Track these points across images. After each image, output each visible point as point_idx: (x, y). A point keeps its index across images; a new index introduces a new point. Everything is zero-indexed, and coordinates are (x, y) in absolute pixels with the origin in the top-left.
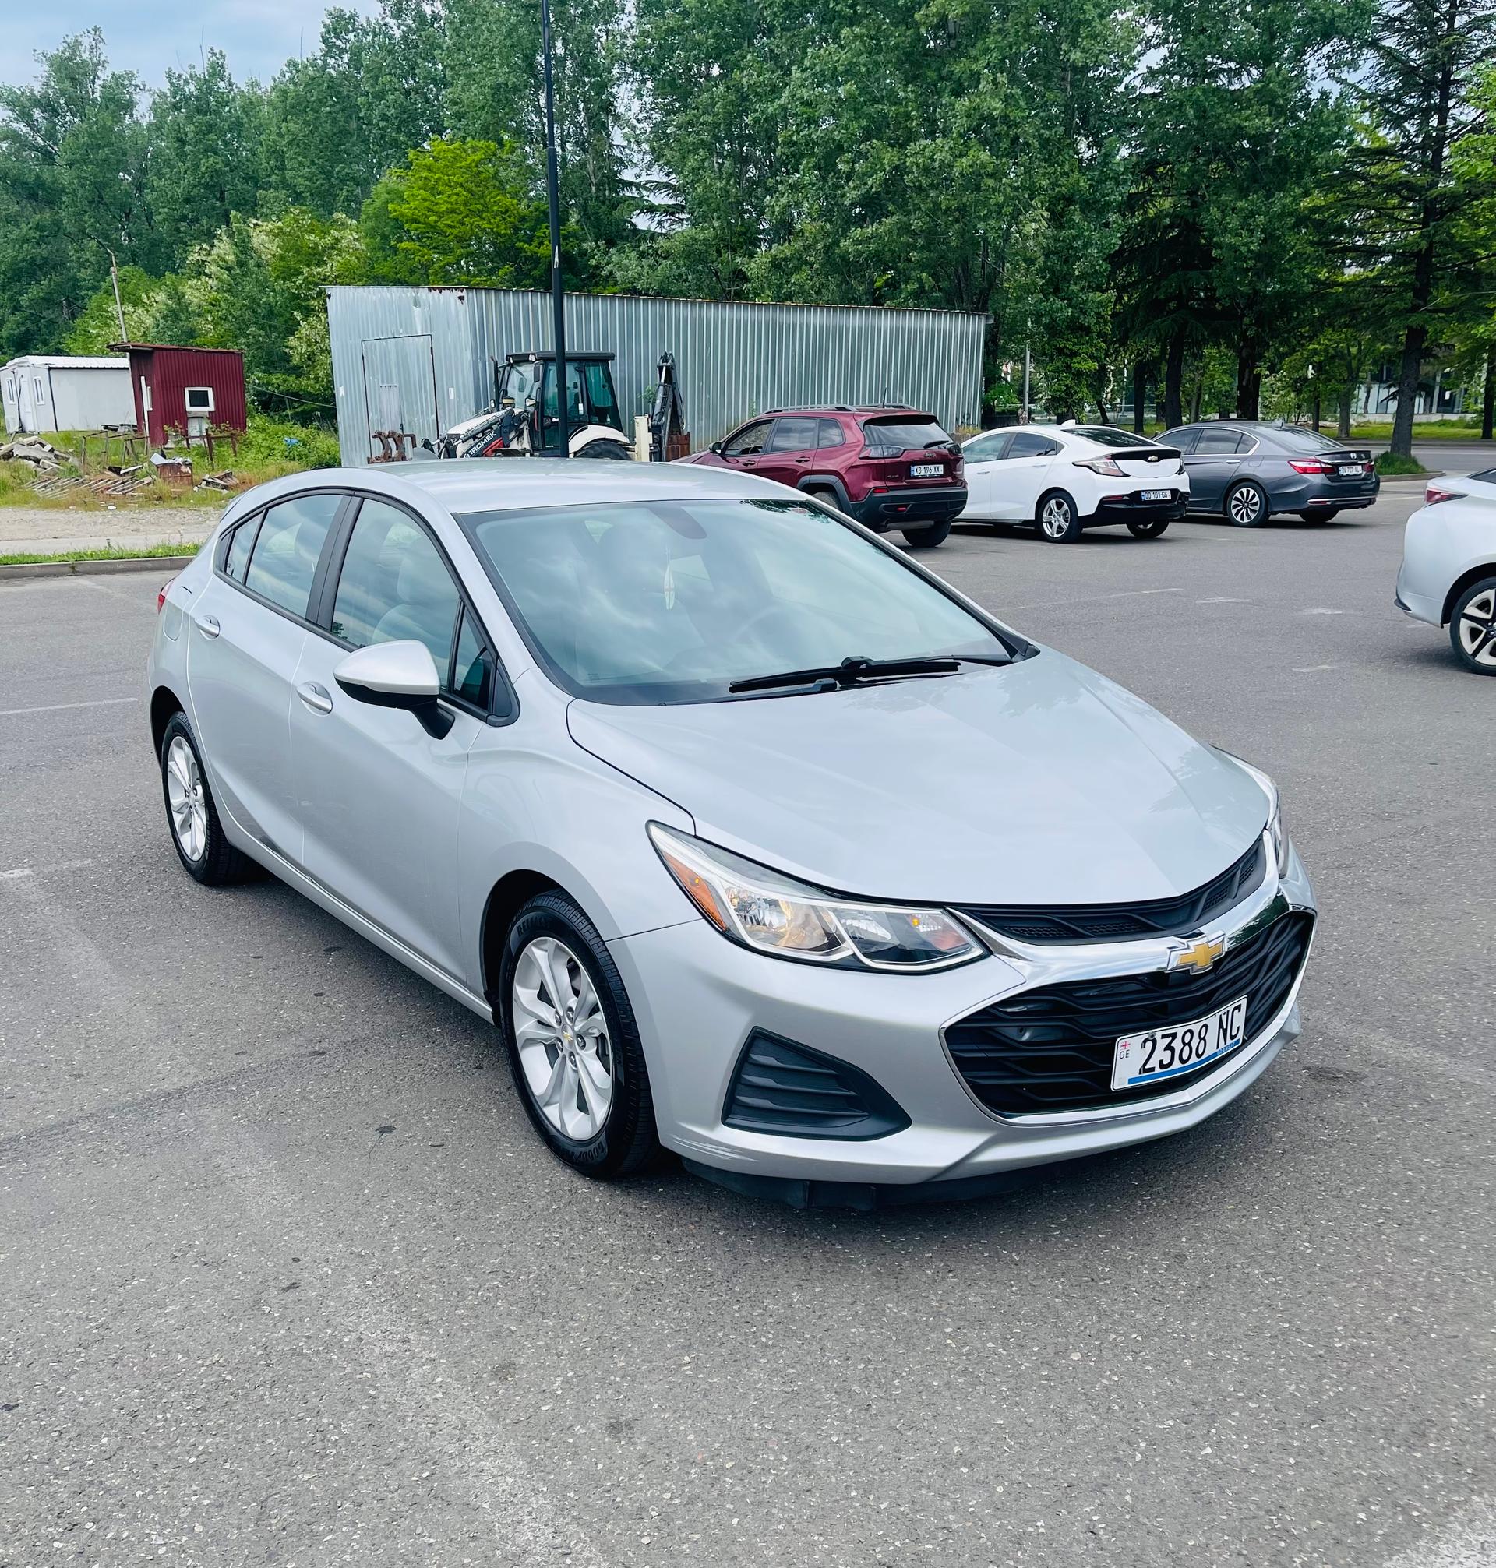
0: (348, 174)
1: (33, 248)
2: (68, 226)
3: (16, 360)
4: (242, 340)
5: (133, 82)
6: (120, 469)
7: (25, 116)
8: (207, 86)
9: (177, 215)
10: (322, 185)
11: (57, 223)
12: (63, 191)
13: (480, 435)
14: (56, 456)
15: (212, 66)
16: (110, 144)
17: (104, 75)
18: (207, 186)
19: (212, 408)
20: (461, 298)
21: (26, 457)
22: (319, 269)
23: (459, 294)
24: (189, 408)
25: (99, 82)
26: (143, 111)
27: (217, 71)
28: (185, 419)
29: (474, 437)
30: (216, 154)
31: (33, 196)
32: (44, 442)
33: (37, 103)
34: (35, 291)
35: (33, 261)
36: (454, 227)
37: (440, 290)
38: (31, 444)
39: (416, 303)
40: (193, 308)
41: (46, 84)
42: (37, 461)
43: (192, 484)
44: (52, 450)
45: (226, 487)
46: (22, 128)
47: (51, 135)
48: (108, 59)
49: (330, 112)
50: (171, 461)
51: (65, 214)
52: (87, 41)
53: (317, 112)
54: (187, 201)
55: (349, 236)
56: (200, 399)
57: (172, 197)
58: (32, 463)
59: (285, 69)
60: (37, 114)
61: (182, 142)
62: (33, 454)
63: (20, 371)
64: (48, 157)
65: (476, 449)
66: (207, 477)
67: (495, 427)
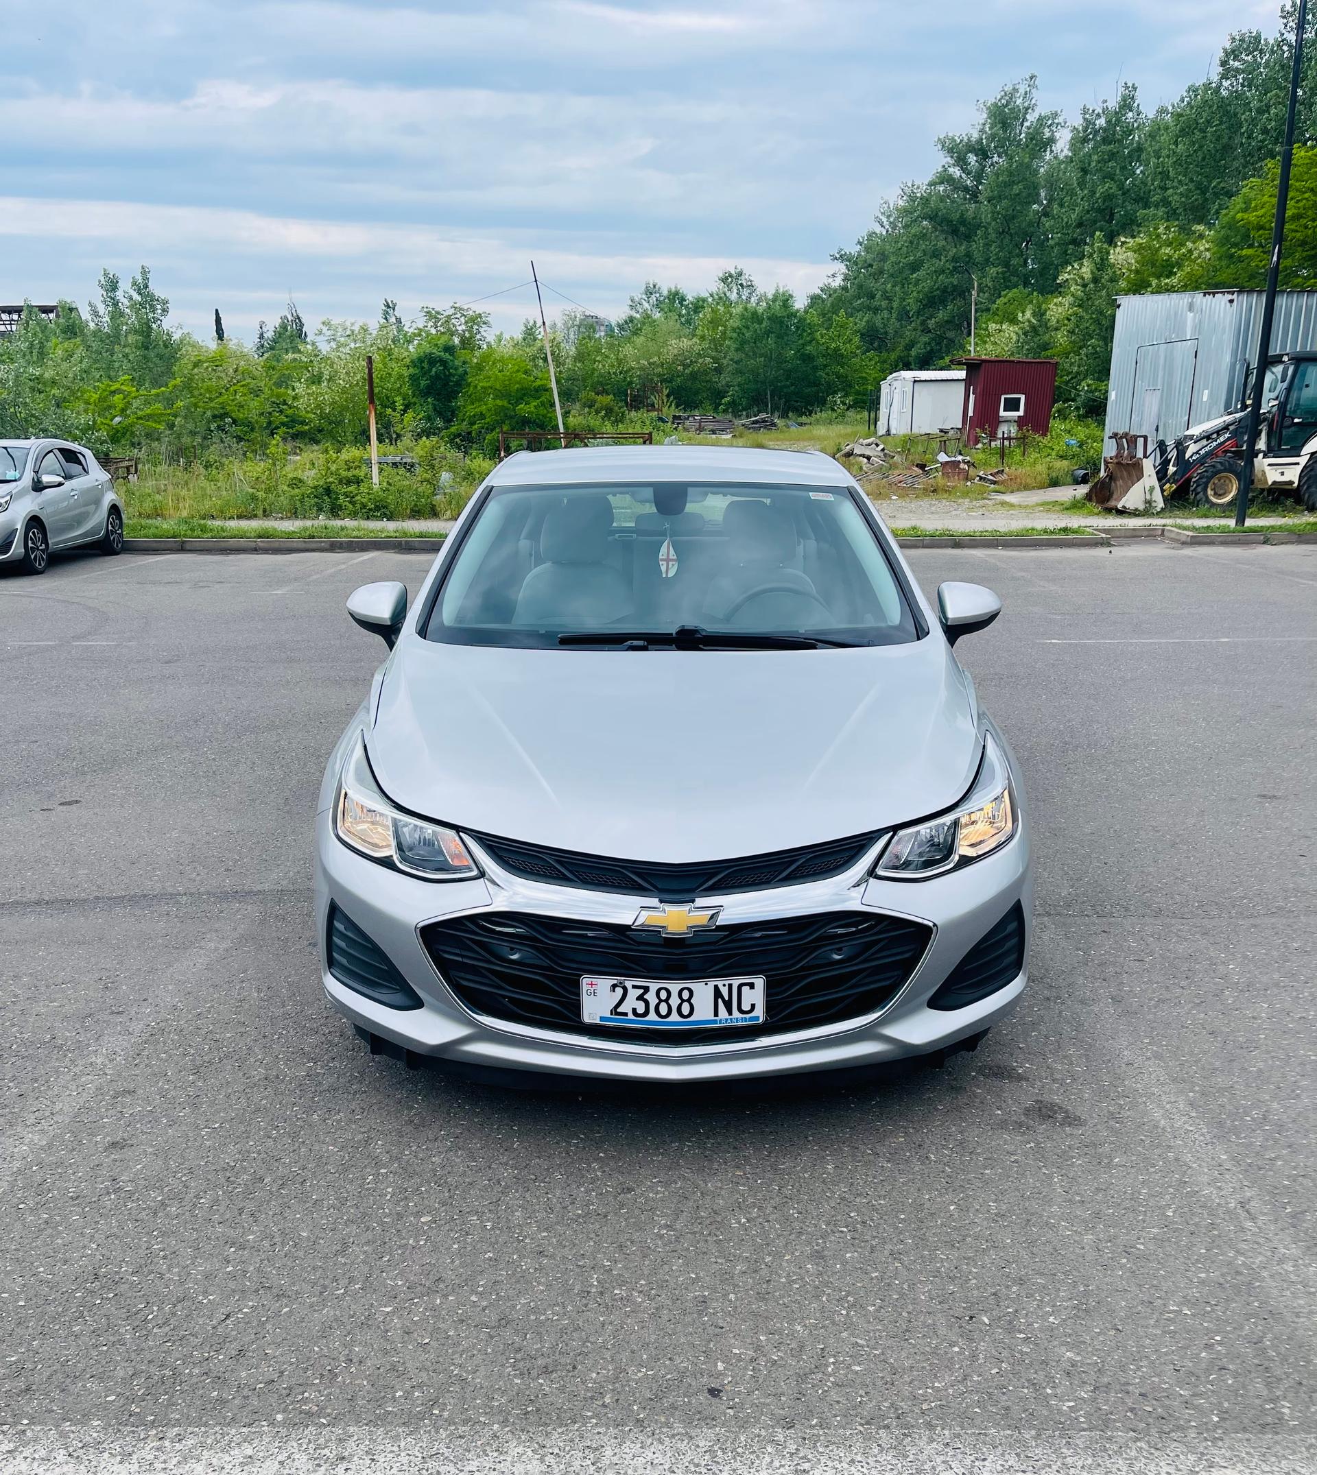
0: (1223, 188)
1: (947, 278)
2: (978, 257)
3: (894, 375)
4: (1083, 351)
5: (1056, 121)
6: (925, 466)
7: (961, 161)
8: (1116, 118)
9: (1068, 238)
10: (1196, 200)
11: (968, 255)
12: (979, 226)
13: (1215, 436)
14: (885, 455)
15: (1124, 100)
16: (1025, 179)
17: (1032, 118)
18: (1099, 210)
19: (1021, 413)
20: (1231, 301)
21: (860, 455)
22: (1167, 281)
23: (1230, 297)
24: (1002, 413)
25: (1026, 124)
26: (1062, 145)
27: (1127, 103)
28: (996, 421)
29: (1208, 438)
30: (1112, 179)
31: (955, 232)
32: (879, 443)
33: (970, 148)
34: (941, 315)
35: (944, 291)
36: (1297, 231)
37: (1214, 294)
38: (869, 445)
39: (1191, 307)
40: (1053, 322)
41: (982, 131)
42: (868, 458)
43: (967, 479)
44: (883, 450)
45: (995, 483)
46: (956, 172)
47: (979, 177)
48: (1038, 103)
49: (1215, 131)
50: (953, 459)
51: (977, 247)
52: (1022, 89)
53: (1205, 132)
54: (1080, 225)
55: (1203, 245)
56: (1012, 405)
57: (1067, 223)
58: (865, 460)
59: (1185, 94)
60: (972, 158)
61: (1085, 171)
62: (868, 453)
63: (895, 384)
64: (974, 195)
65: (1207, 449)
66: (981, 474)
67: (1231, 428)
